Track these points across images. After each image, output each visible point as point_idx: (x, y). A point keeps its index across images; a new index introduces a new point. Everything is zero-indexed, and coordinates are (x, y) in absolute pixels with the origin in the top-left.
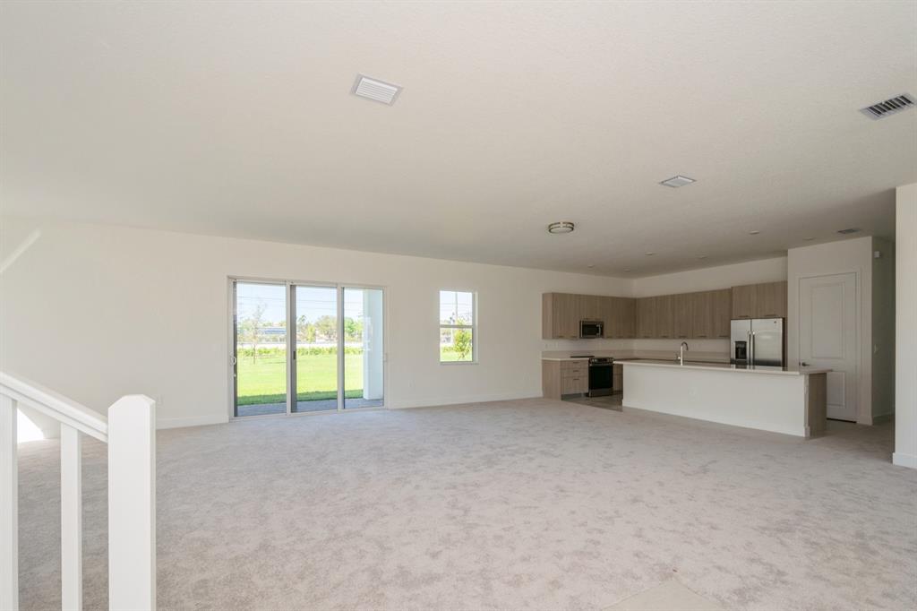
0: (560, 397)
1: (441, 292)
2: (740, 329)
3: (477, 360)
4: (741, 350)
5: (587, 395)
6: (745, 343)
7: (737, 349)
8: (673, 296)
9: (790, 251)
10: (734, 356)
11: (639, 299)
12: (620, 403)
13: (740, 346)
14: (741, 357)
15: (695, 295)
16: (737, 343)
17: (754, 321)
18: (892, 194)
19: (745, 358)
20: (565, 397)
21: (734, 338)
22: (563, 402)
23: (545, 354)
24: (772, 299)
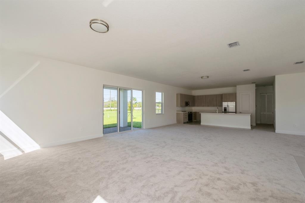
0: (183, 123)
1: (156, 93)
2: (225, 104)
3: (163, 113)
4: (225, 109)
5: (188, 122)
6: (226, 108)
7: (224, 109)
8: (205, 96)
9: (237, 86)
10: (223, 111)
11: (195, 96)
12: (200, 124)
13: (225, 108)
14: (225, 111)
15: (211, 96)
16: (224, 108)
17: (228, 102)
18: (274, 77)
19: (226, 111)
20: (184, 123)
21: (223, 107)
22: (184, 124)
23: (177, 111)
24: (232, 97)
